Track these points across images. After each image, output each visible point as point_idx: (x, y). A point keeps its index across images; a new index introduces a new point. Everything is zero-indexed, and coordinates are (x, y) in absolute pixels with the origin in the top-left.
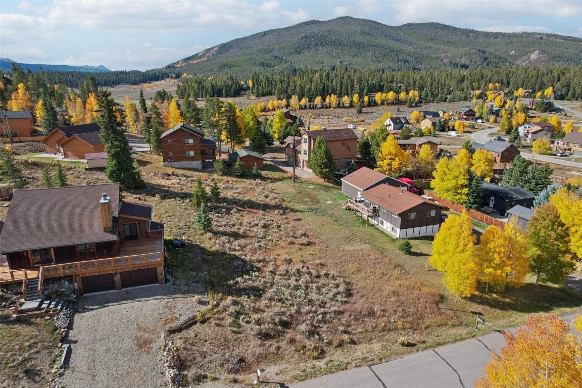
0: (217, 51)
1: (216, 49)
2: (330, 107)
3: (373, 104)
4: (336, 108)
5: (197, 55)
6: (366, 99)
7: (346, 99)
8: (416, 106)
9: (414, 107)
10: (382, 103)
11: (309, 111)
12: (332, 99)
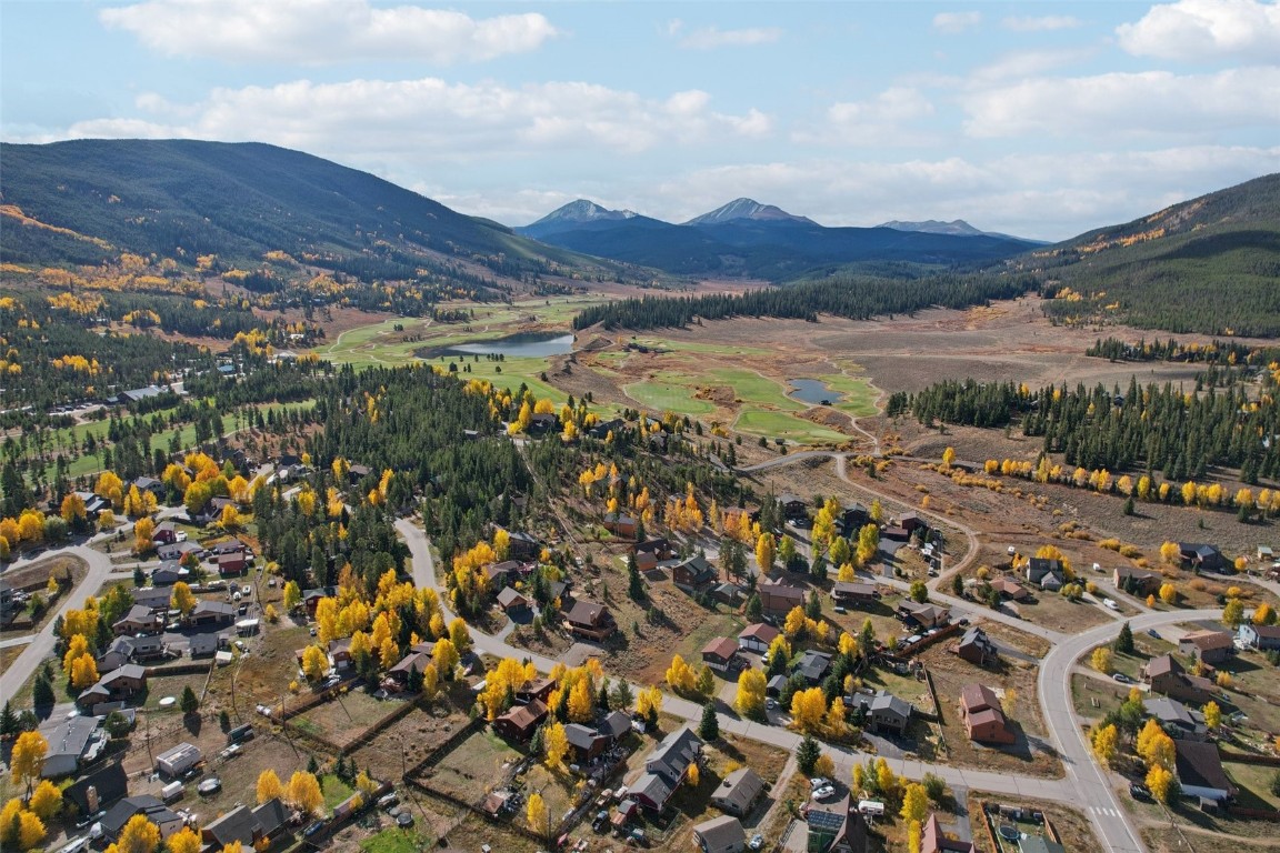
0: (1196, 213)
1: (1196, 206)
2: (1097, 490)
3: (1174, 499)
4: (1105, 492)
5: (1145, 219)
6: (1164, 488)
7: (1124, 483)
8: (1261, 522)
9: (1253, 523)
10: (1194, 502)
11: (1059, 486)
12: (1101, 477)
